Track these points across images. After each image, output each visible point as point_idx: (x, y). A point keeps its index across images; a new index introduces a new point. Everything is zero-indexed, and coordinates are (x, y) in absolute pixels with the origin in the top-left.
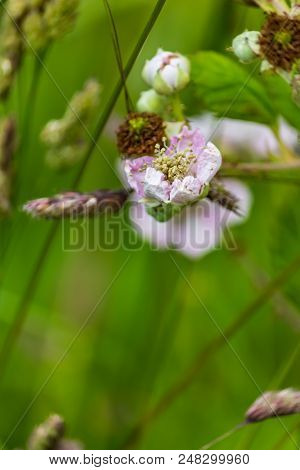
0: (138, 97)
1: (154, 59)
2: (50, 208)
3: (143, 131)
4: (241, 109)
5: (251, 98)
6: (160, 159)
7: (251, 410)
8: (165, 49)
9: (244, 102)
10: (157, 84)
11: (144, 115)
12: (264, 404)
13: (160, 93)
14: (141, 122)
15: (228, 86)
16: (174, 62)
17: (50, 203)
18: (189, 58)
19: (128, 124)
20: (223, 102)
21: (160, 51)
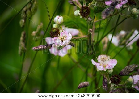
0: (53, 25)
1: (56, 17)
2: (37, 49)
3: (55, 32)
4: (73, 26)
5: (74, 24)
6: (59, 37)
7: (79, 86)
8: (58, 15)
9: (73, 25)
10: (57, 22)
11: (55, 29)
12: (82, 85)
13: (58, 24)
14: (55, 30)
15: (70, 22)
16: (60, 18)
17: (37, 48)
18: (63, 17)
19: (52, 31)
20: (69, 25)
21: (57, 15)
